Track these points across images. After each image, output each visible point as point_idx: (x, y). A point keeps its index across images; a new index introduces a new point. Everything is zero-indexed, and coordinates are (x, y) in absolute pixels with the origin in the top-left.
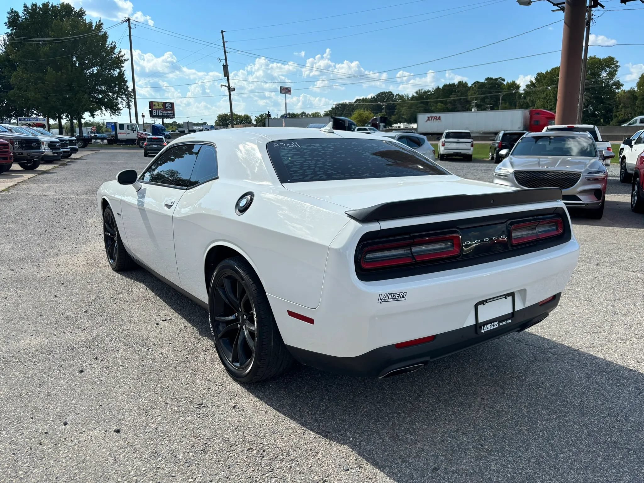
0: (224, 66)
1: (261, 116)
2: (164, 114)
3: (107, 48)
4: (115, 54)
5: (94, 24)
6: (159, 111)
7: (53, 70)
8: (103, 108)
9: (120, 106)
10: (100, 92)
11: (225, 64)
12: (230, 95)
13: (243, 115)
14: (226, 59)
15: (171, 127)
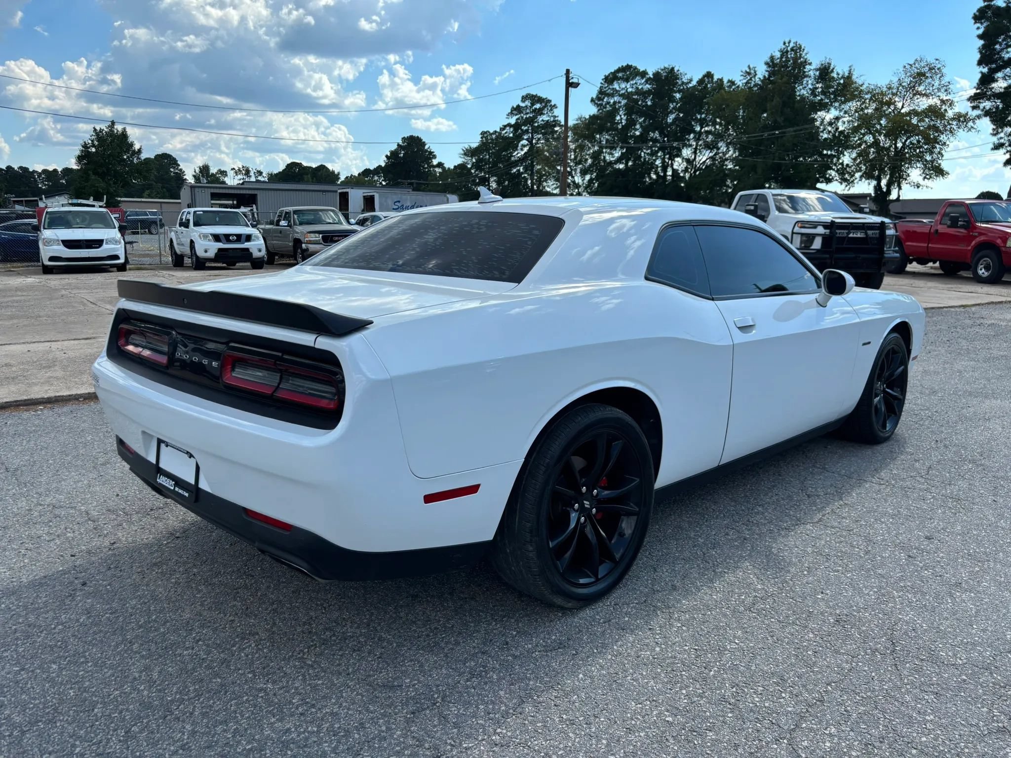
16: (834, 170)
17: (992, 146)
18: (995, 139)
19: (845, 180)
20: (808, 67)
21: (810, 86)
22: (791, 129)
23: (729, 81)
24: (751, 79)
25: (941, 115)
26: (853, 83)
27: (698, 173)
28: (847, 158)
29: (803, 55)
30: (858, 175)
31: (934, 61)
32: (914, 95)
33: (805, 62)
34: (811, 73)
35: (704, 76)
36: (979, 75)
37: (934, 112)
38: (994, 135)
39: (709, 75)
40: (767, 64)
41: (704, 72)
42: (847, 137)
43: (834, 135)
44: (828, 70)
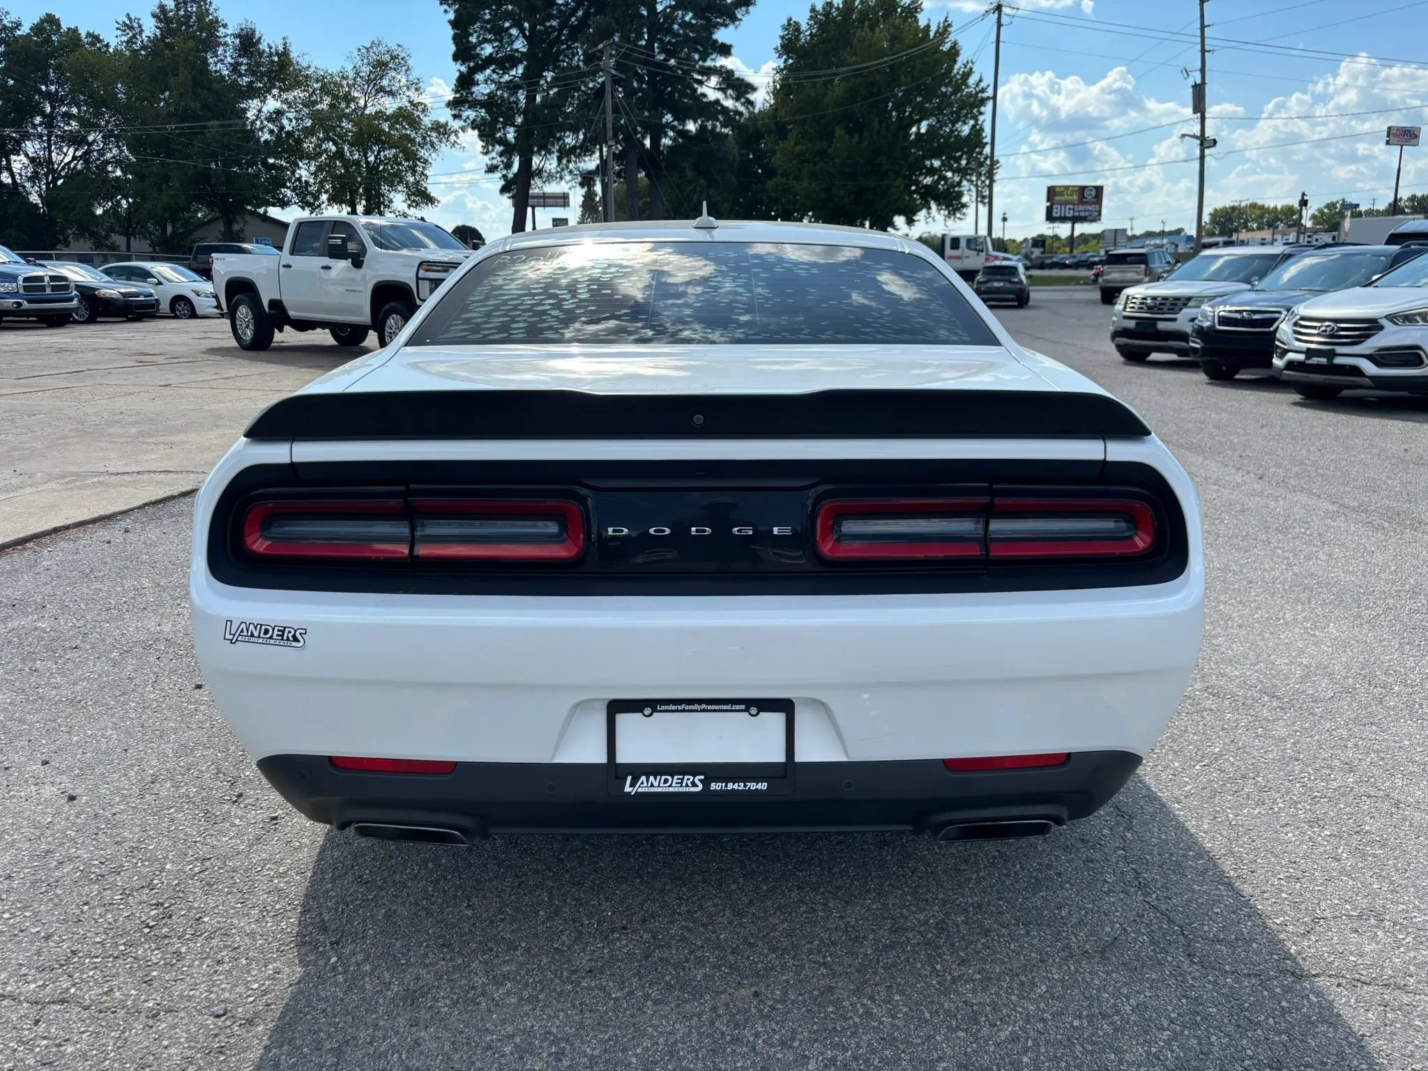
0: (1195, 86)
1: (1331, 206)
2: (1077, 214)
3: (955, 75)
4: (968, 87)
5: (933, 29)
6: (1068, 206)
7: (846, 133)
8: (933, 205)
9: (965, 199)
10: (931, 172)
11: (1199, 81)
12: (1202, 157)
13: (1279, 207)
14: (1203, 70)
15: (1096, 241)
16: (288, 188)
17: (485, 168)
18: (486, 160)
19: (309, 204)
20: (222, 31)
21: (229, 60)
22: (216, 123)
23: (89, 35)
24: (134, 36)
25: (414, 123)
26: (291, 64)
27: (60, 182)
28: (304, 172)
29: (211, 11)
30: (324, 197)
31: (396, 47)
32: (377, 92)
33: (217, 21)
34: (229, 40)
35: (42, 21)
36: (458, 74)
37: (406, 117)
38: (486, 153)
39: (51, 20)
40: (154, 16)
41: (42, 15)
42: (299, 142)
43: (279, 137)
44: (252, 39)
